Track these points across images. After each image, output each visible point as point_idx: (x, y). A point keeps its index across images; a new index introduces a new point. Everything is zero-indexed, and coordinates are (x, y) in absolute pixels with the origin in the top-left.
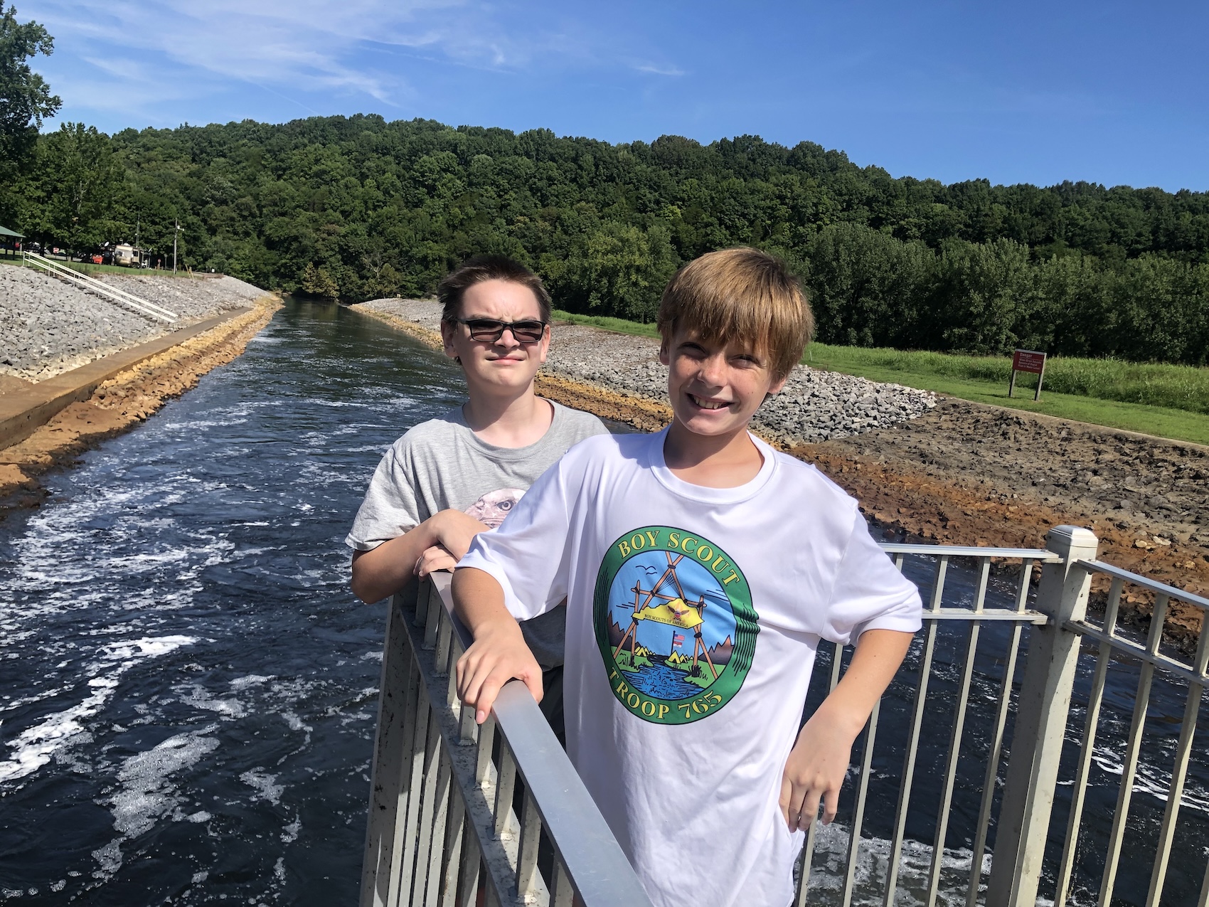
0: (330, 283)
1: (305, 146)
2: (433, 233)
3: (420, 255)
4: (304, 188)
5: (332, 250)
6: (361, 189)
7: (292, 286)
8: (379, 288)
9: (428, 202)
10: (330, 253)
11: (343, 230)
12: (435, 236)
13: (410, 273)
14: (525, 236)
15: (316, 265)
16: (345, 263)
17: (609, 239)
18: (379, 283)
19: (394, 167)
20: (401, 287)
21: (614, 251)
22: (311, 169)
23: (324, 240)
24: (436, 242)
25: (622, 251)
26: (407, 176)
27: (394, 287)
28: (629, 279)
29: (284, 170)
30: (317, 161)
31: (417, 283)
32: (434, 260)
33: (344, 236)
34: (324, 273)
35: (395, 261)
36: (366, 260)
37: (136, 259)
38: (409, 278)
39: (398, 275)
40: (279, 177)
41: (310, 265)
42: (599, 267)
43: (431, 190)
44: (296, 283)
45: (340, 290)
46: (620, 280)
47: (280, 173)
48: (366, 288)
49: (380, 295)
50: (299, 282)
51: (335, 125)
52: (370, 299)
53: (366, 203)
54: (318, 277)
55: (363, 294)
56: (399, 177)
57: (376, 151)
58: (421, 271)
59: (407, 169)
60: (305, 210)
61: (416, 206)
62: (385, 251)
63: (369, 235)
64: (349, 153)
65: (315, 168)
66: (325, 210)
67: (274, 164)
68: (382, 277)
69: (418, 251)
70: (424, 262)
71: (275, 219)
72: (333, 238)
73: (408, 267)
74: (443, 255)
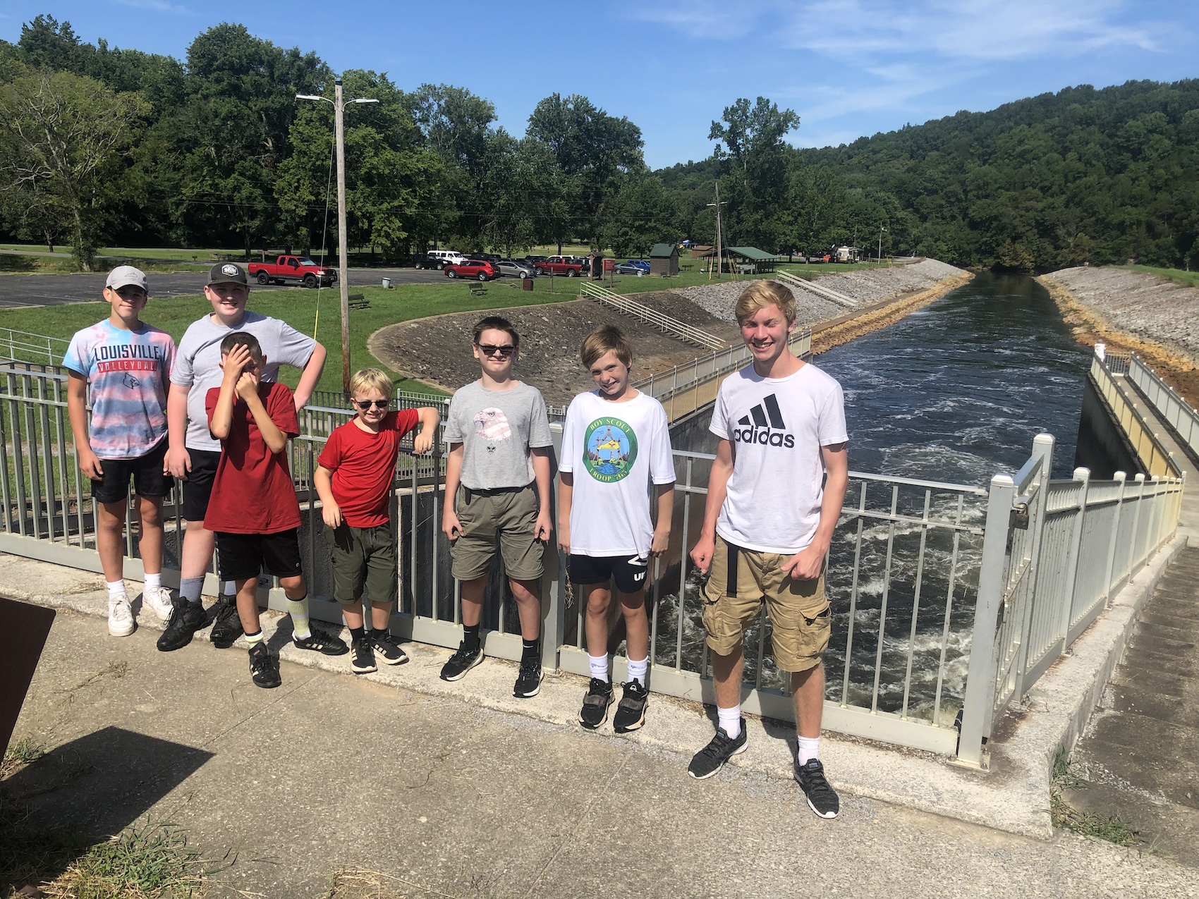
0: (1026, 256)
1: (1011, 128)
2: (1133, 198)
3: (1115, 221)
4: (1006, 170)
5: (1029, 225)
6: (1064, 163)
7: (991, 261)
8: (1072, 256)
9: (1132, 166)
10: (1027, 228)
11: (1040, 206)
12: (1135, 201)
13: (1105, 239)
15: (1015, 239)
16: (1041, 236)
18: (1073, 252)
19: (1098, 137)
20: (1094, 255)
22: (1014, 150)
23: (1021, 216)
24: (1136, 206)
26: (1111, 142)
27: (1087, 254)
29: (990, 154)
30: (1021, 142)
31: (1112, 248)
32: (1132, 224)
33: (1042, 211)
34: (1019, 247)
35: (1091, 230)
36: (1061, 232)
37: (851, 257)
38: (1104, 244)
39: (1093, 243)
40: (985, 162)
41: (1009, 241)
43: (1136, 154)
44: (995, 258)
45: (1035, 262)
47: (985, 159)
48: (1059, 258)
49: (1072, 264)
50: (998, 257)
51: (1041, 104)
52: (1063, 268)
53: (1066, 176)
54: (1015, 251)
55: (1056, 264)
56: (1101, 145)
57: (1080, 123)
58: (1117, 237)
59: (1110, 136)
60: (1007, 190)
61: (1119, 171)
62: (1081, 221)
63: (1066, 207)
64: (1054, 127)
65: (1019, 149)
66: (1024, 188)
67: (981, 151)
68: (1077, 246)
69: (1116, 217)
70: (1122, 227)
71: (979, 202)
72: (1031, 214)
73: (1103, 234)
74: (1142, 218)
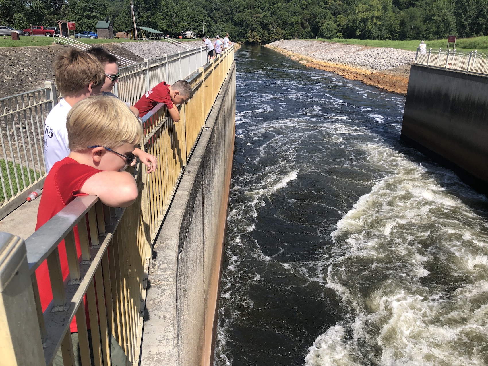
0: (258, 37)
2: (295, 12)
3: (290, 22)
5: (258, 24)
7: (244, 40)
8: (275, 37)
11: (261, 16)
13: (287, 30)
14: (331, 9)
15: (253, 30)
16: (263, 29)
17: (364, 6)
18: (276, 35)
20: (284, 36)
21: (367, 10)
23: (255, 20)
24: (297, 16)
25: (370, 10)
27: (281, 36)
28: (373, 22)
31: (290, 33)
32: (296, 23)
33: (262, 18)
34: (255, 33)
35: (281, 26)
36: (270, 26)
37: (192, 36)
38: (287, 32)
39: (283, 31)
41: (250, 31)
42: (360, 19)
44: (246, 38)
45: (261, 40)
46: (369, 23)
48: (271, 38)
49: (276, 40)
52: (272, 42)
53: (270, 3)
54: (253, 35)
55: (270, 40)
58: (291, 29)
60: (248, 9)
61: (289, 2)
62: (277, 22)
63: (271, 16)
66: (254, 8)
68: (277, 32)
69: (290, 21)
70: (292, 24)
71: (237, 15)
72: (258, 19)
73: (286, 27)
74: (299, 21)
